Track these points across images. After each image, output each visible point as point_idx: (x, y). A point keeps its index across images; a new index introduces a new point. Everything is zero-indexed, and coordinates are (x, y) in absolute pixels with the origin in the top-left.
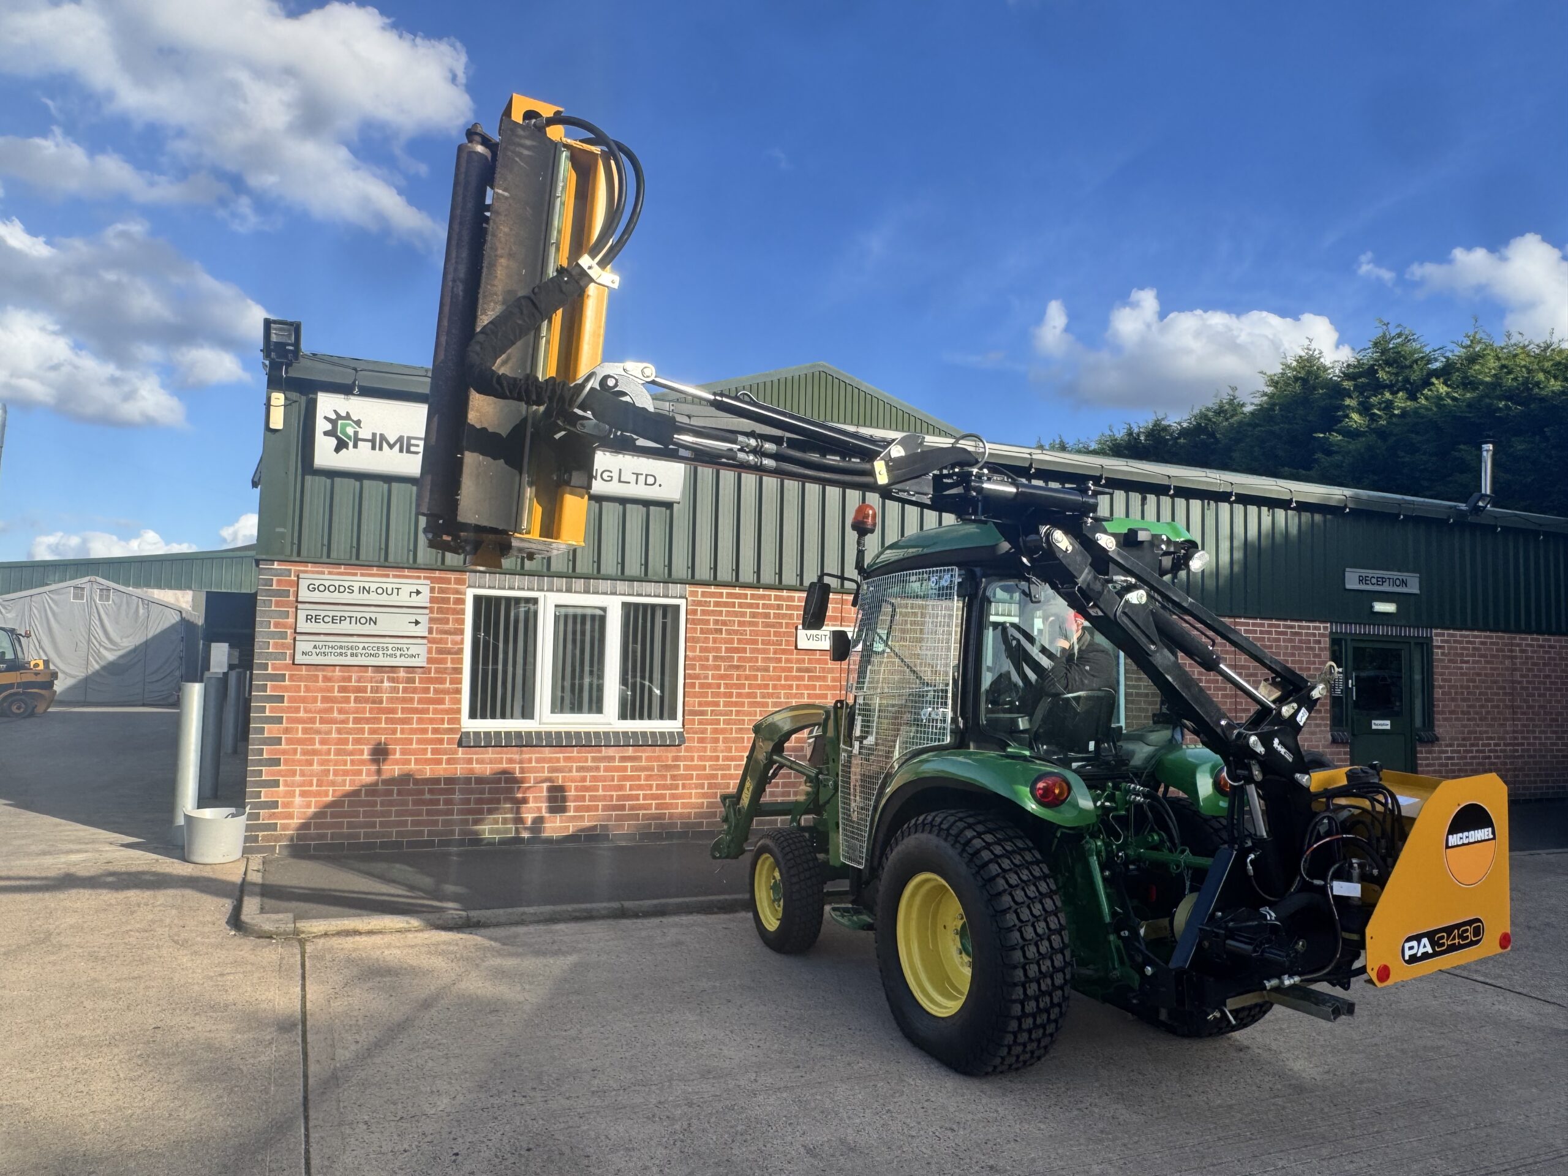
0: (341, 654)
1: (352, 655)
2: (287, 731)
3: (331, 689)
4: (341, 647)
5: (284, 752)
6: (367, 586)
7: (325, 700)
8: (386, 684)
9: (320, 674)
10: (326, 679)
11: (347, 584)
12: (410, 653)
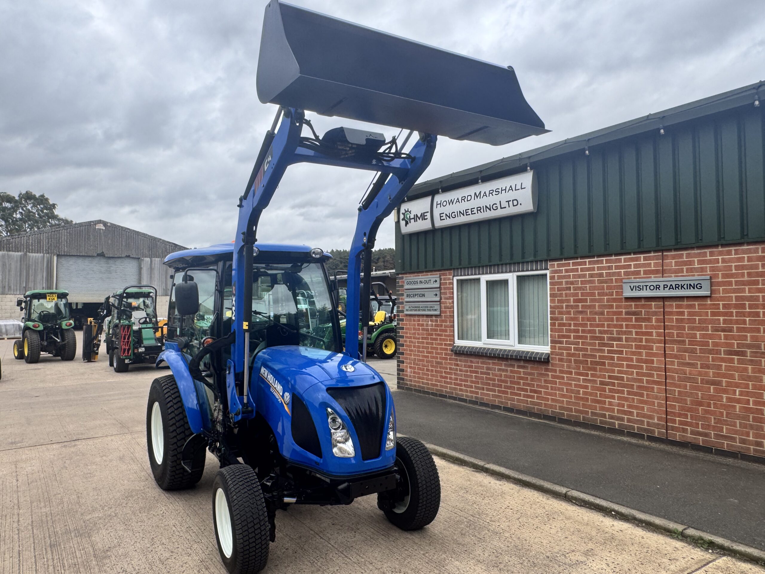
0: (416, 310)
1: (419, 310)
2: (406, 341)
3: (415, 325)
4: (416, 307)
5: (405, 350)
6: (421, 280)
7: (414, 329)
8: (430, 323)
9: (412, 318)
10: (414, 321)
11: (416, 280)
12: (435, 308)
